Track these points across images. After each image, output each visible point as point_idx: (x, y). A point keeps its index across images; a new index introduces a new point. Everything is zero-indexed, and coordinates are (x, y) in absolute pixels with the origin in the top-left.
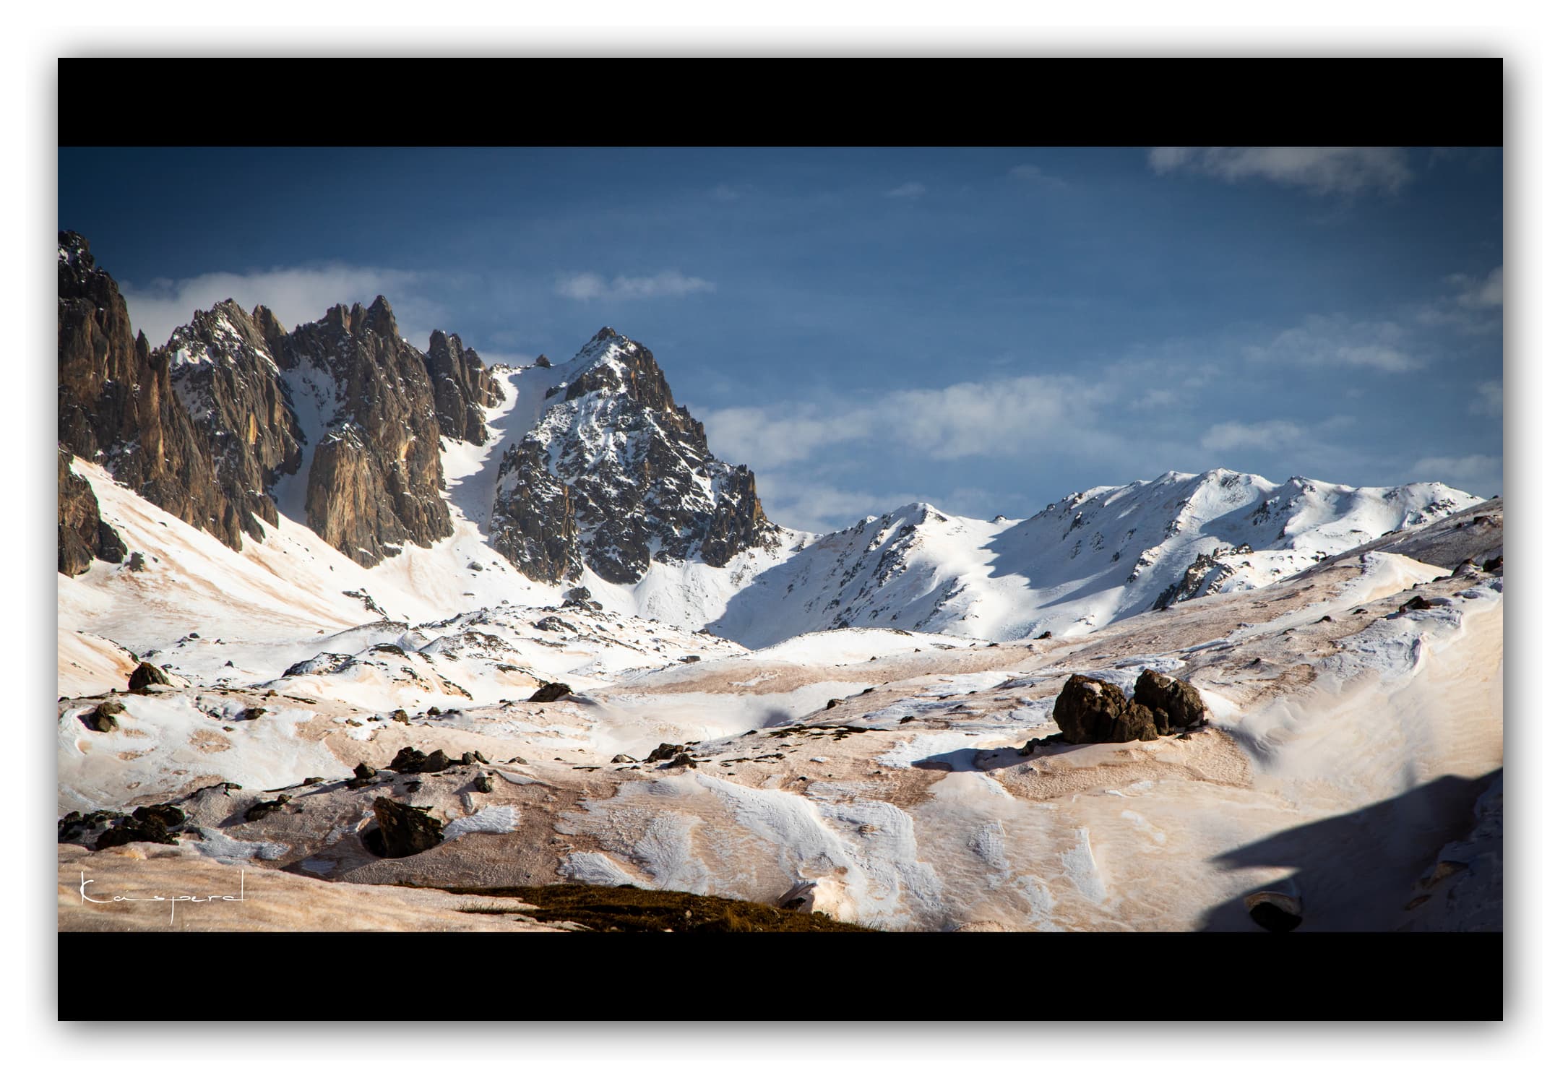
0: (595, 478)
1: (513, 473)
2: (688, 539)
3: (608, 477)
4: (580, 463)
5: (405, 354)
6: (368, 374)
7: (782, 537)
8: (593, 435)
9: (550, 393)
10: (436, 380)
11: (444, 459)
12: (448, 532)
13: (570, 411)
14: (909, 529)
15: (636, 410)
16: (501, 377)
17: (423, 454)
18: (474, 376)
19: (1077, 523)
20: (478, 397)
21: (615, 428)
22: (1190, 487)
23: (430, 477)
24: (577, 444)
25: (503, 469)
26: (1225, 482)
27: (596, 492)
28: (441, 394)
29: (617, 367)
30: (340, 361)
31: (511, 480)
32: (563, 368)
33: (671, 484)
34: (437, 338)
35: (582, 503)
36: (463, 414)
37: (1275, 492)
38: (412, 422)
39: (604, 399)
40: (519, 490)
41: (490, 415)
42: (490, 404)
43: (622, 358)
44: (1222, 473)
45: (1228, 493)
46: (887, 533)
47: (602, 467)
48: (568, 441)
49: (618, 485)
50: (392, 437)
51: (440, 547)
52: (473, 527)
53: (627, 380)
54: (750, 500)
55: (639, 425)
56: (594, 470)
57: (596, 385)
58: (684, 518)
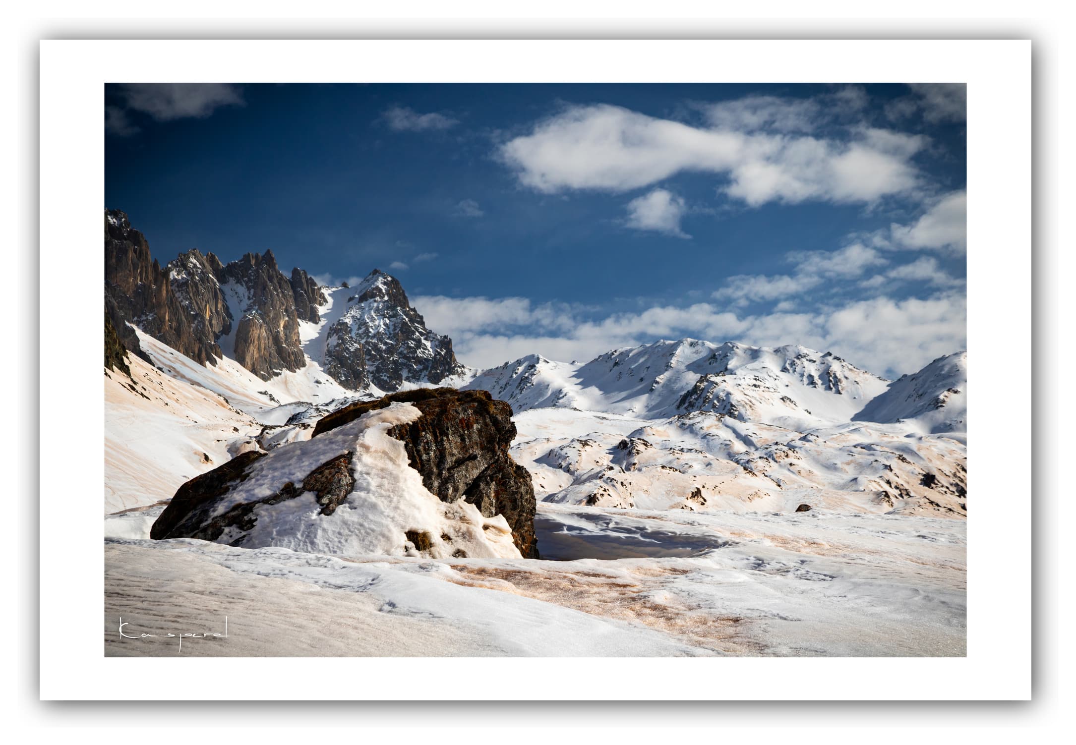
0: (375, 341)
1: (335, 337)
2: (421, 371)
3: (381, 340)
4: (367, 332)
5: (281, 279)
6: (265, 287)
7: (466, 370)
8: (373, 320)
9: (351, 299)
10: (295, 292)
11: (300, 329)
12: (304, 365)
13: (362, 309)
14: (532, 366)
15: (393, 308)
16: (326, 292)
17: (291, 327)
18: (313, 290)
19: (616, 364)
20: (315, 301)
21: (384, 316)
22: (674, 347)
23: (295, 338)
24: (365, 323)
25: (329, 335)
26: (692, 344)
27: (375, 347)
28: (297, 298)
29: (383, 288)
30: (250, 280)
31: (334, 340)
32: (355, 288)
33: (412, 344)
34: (295, 272)
35: (368, 352)
36: (308, 309)
37: (718, 349)
38: (286, 311)
39: (378, 303)
40: (338, 345)
41: (322, 310)
42: (321, 305)
43: (385, 284)
44: (690, 340)
45: (694, 350)
46: (521, 369)
47: (377, 335)
48: (361, 323)
49: (386, 344)
50: (276, 319)
51: (301, 371)
52: (316, 364)
53: (388, 294)
54: (450, 352)
55: (395, 315)
56: (374, 336)
57: (373, 296)
58: (419, 361)
